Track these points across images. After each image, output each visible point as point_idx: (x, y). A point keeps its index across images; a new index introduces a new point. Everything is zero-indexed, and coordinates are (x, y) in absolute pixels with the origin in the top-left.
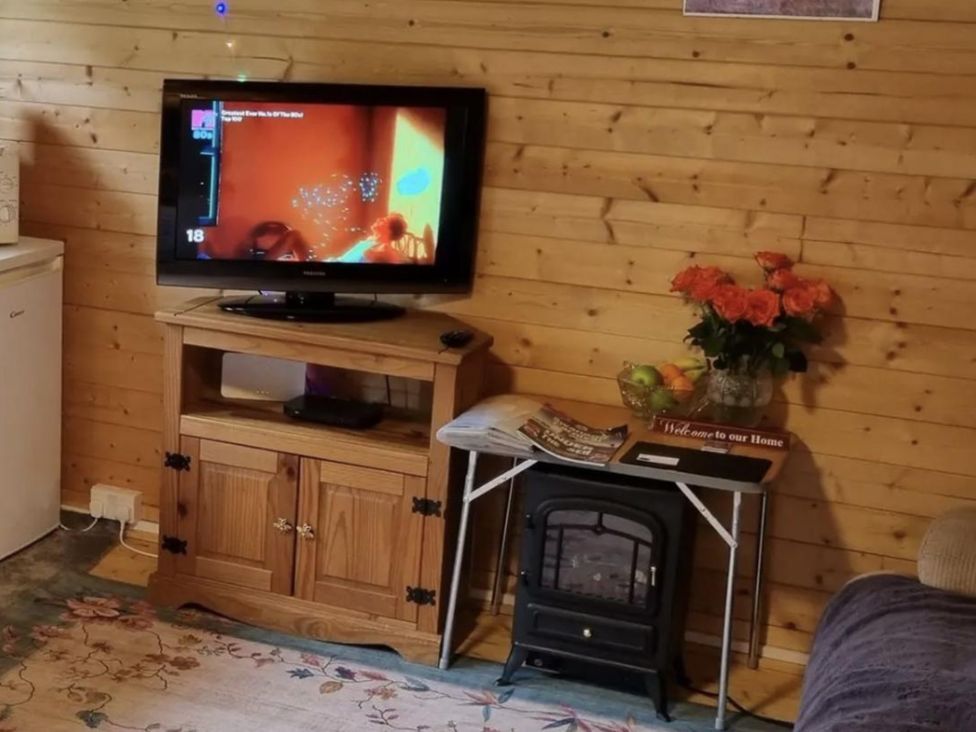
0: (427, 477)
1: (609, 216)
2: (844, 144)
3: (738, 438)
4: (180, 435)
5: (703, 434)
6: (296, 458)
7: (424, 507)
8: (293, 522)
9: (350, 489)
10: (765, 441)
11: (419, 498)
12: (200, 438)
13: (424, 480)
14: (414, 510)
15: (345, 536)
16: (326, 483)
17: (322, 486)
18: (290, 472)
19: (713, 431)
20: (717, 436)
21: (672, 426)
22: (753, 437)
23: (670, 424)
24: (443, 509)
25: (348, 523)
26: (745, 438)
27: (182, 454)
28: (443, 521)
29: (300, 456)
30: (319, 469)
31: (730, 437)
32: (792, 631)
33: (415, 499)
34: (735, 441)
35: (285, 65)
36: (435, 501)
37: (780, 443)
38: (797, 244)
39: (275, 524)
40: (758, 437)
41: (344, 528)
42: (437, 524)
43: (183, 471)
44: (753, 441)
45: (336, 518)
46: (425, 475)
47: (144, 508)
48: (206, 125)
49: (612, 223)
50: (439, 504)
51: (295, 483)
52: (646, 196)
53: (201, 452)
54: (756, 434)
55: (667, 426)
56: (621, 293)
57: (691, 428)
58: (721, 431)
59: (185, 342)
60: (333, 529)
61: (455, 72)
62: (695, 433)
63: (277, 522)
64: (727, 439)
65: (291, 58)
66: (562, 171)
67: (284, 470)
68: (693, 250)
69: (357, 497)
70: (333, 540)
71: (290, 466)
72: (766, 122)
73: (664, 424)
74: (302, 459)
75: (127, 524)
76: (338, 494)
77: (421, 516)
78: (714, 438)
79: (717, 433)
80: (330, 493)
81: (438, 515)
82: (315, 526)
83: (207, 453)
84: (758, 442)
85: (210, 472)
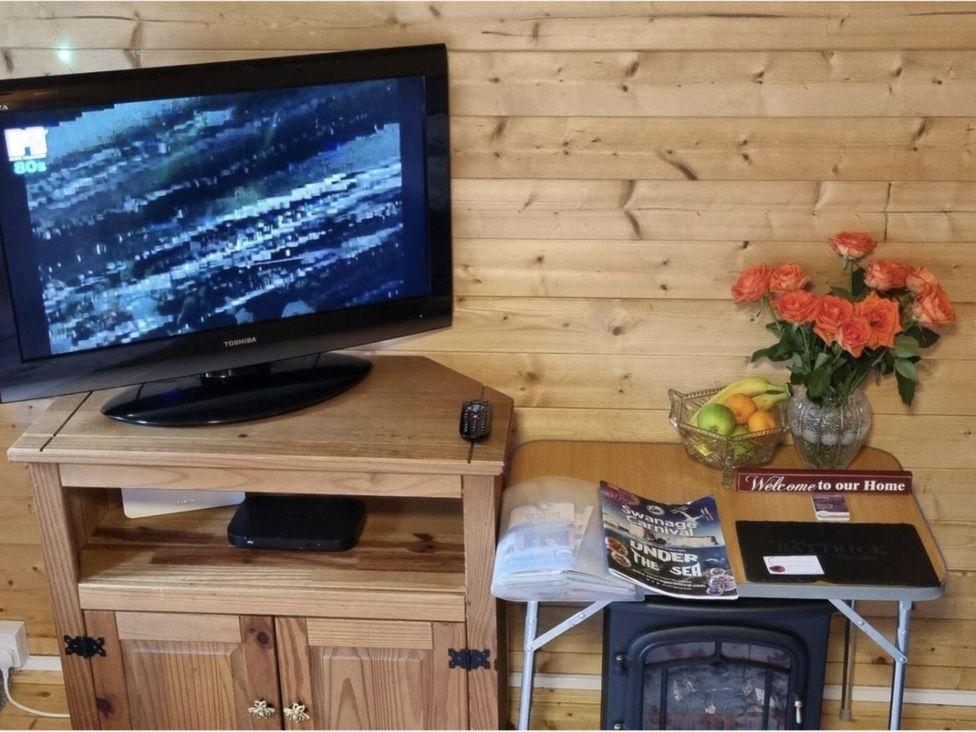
0: (466, 622)
1: (630, 205)
2: (940, 83)
3: (848, 486)
4: (83, 611)
5: (802, 487)
6: (269, 619)
7: (466, 659)
8: (276, 701)
9: (354, 651)
10: (881, 487)
11: (457, 650)
12: (114, 611)
13: (462, 625)
14: (452, 665)
15: (355, 707)
16: (318, 647)
17: (312, 653)
18: (262, 639)
19: (815, 481)
20: (820, 488)
21: (761, 482)
22: (867, 483)
23: (758, 481)
24: (492, 658)
25: (358, 692)
26: (856, 485)
27: (90, 635)
28: (495, 673)
29: (273, 617)
30: (304, 630)
31: (837, 486)
32: (883, 666)
33: (451, 652)
34: (843, 491)
35: (130, 26)
36: (481, 650)
37: (901, 487)
38: (879, 218)
39: (251, 710)
40: (873, 483)
41: (354, 699)
42: (485, 680)
43: (96, 658)
44: (866, 488)
45: (338, 687)
46: (463, 620)
47: (33, 641)
48: (32, 151)
49: (636, 213)
50: (487, 652)
51: (271, 652)
52: (681, 175)
53: (120, 629)
54: (870, 479)
55: (754, 482)
56: (653, 303)
57: (787, 482)
58: (825, 480)
59: (64, 484)
60: (336, 703)
61: (393, 21)
62: (791, 487)
63: (252, 705)
64: (833, 490)
65: (137, 15)
66: (562, 150)
67: (252, 637)
68: (747, 240)
69: (365, 658)
70: (339, 715)
71: (261, 631)
72: (835, 60)
73: (751, 479)
74: (276, 619)
75: (11, 670)
76: (336, 658)
77: (463, 671)
78: (816, 490)
79: (820, 483)
80: (326, 658)
81: (487, 666)
82: (309, 701)
83: (128, 629)
84: (873, 488)
85: (139, 654)
